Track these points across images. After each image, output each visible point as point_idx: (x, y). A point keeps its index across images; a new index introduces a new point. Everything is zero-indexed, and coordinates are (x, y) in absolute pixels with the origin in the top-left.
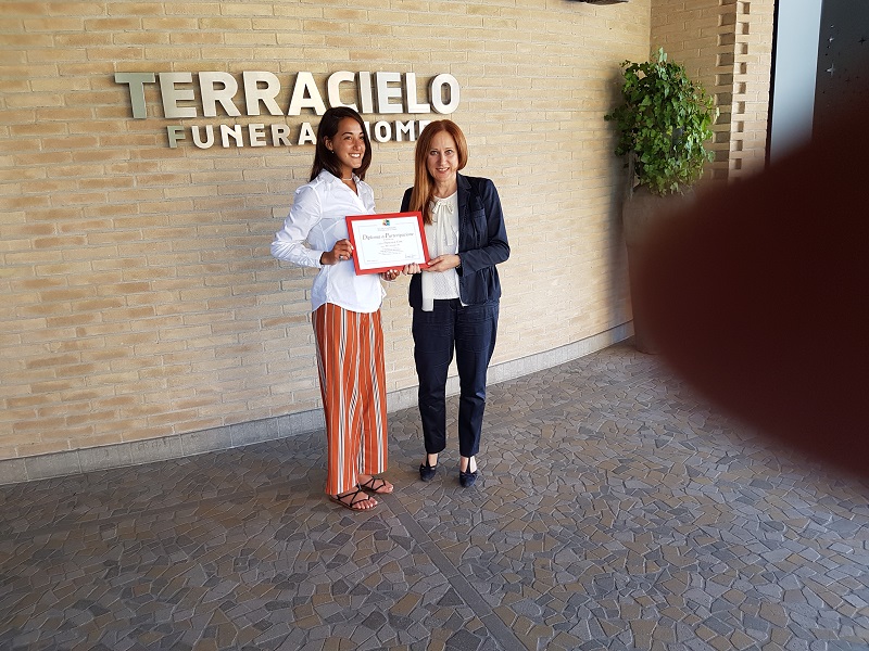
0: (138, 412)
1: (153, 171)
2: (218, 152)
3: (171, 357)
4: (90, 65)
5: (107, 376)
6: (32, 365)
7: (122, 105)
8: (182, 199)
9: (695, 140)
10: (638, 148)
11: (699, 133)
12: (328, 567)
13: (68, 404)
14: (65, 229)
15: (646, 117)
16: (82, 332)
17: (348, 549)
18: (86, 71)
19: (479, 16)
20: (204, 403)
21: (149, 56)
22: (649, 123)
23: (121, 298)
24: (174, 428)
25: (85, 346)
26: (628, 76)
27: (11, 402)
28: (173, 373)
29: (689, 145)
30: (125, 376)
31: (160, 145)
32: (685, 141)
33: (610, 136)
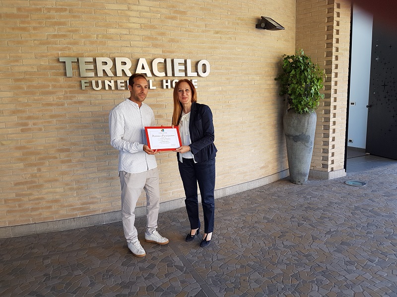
0: (63, 206)
1: (75, 100)
2: (103, 92)
3: (78, 182)
4: (49, 54)
5: (49, 190)
6: (17, 184)
7: (62, 71)
8: (86, 112)
9: (315, 89)
10: (290, 92)
11: (317, 86)
12: (145, 279)
13: (31, 202)
14: (34, 124)
15: (293, 79)
16: (39, 170)
17: (155, 271)
18: (47, 56)
19: (219, 35)
20: (92, 203)
21: (75, 50)
22: (295, 82)
23: (57, 155)
24: (79, 214)
25: (40, 176)
26: (285, 61)
27: (6, 201)
28: (79, 189)
29: (313, 91)
30: (58, 190)
31: (77, 89)
32: (311, 89)
33: (277, 87)
